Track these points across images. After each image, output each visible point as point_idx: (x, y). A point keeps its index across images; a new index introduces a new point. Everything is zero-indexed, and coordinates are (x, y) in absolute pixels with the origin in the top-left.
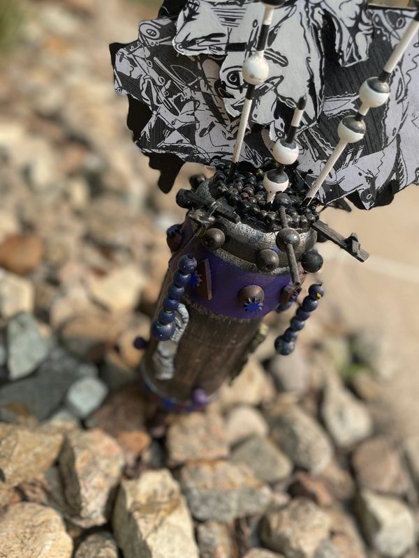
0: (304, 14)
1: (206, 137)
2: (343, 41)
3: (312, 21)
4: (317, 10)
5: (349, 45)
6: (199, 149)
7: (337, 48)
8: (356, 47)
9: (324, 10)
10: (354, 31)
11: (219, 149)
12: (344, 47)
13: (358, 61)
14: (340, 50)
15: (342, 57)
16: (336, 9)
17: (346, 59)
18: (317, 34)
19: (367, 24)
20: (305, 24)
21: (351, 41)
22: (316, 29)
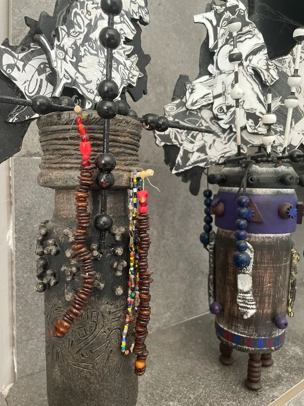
0: (244, 72)
1: (213, 148)
2: (265, 76)
3: (248, 73)
4: (248, 68)
5: (268, 76)
6: (211, 157)
7: (263, 79)
8: (272, 76)
9: (252, 67)
10: (268, 70)
11: (222, 152)
12: (266, 78)
13: (275, 81)
14: (265, 79)
15: (267, 81)
16: (257, 65)
17: (269, 82)
18: (252, 77)
19: (272, 65)
20: (245, 75)
21: (268, 74)
22: (251, 75)
